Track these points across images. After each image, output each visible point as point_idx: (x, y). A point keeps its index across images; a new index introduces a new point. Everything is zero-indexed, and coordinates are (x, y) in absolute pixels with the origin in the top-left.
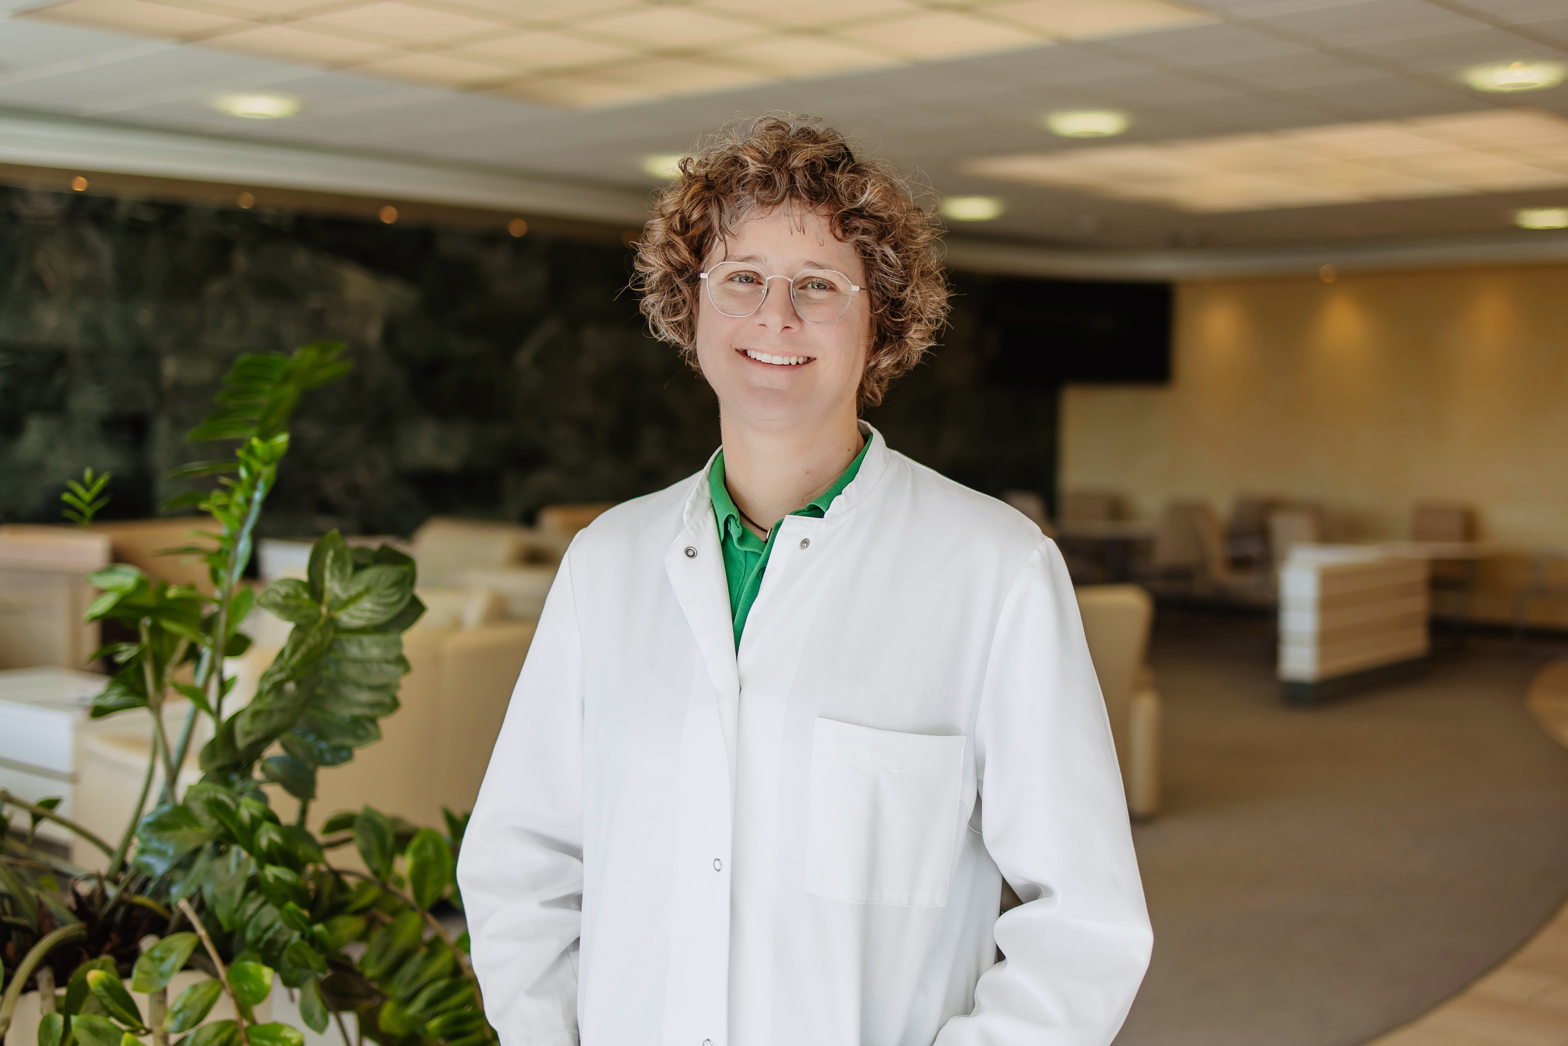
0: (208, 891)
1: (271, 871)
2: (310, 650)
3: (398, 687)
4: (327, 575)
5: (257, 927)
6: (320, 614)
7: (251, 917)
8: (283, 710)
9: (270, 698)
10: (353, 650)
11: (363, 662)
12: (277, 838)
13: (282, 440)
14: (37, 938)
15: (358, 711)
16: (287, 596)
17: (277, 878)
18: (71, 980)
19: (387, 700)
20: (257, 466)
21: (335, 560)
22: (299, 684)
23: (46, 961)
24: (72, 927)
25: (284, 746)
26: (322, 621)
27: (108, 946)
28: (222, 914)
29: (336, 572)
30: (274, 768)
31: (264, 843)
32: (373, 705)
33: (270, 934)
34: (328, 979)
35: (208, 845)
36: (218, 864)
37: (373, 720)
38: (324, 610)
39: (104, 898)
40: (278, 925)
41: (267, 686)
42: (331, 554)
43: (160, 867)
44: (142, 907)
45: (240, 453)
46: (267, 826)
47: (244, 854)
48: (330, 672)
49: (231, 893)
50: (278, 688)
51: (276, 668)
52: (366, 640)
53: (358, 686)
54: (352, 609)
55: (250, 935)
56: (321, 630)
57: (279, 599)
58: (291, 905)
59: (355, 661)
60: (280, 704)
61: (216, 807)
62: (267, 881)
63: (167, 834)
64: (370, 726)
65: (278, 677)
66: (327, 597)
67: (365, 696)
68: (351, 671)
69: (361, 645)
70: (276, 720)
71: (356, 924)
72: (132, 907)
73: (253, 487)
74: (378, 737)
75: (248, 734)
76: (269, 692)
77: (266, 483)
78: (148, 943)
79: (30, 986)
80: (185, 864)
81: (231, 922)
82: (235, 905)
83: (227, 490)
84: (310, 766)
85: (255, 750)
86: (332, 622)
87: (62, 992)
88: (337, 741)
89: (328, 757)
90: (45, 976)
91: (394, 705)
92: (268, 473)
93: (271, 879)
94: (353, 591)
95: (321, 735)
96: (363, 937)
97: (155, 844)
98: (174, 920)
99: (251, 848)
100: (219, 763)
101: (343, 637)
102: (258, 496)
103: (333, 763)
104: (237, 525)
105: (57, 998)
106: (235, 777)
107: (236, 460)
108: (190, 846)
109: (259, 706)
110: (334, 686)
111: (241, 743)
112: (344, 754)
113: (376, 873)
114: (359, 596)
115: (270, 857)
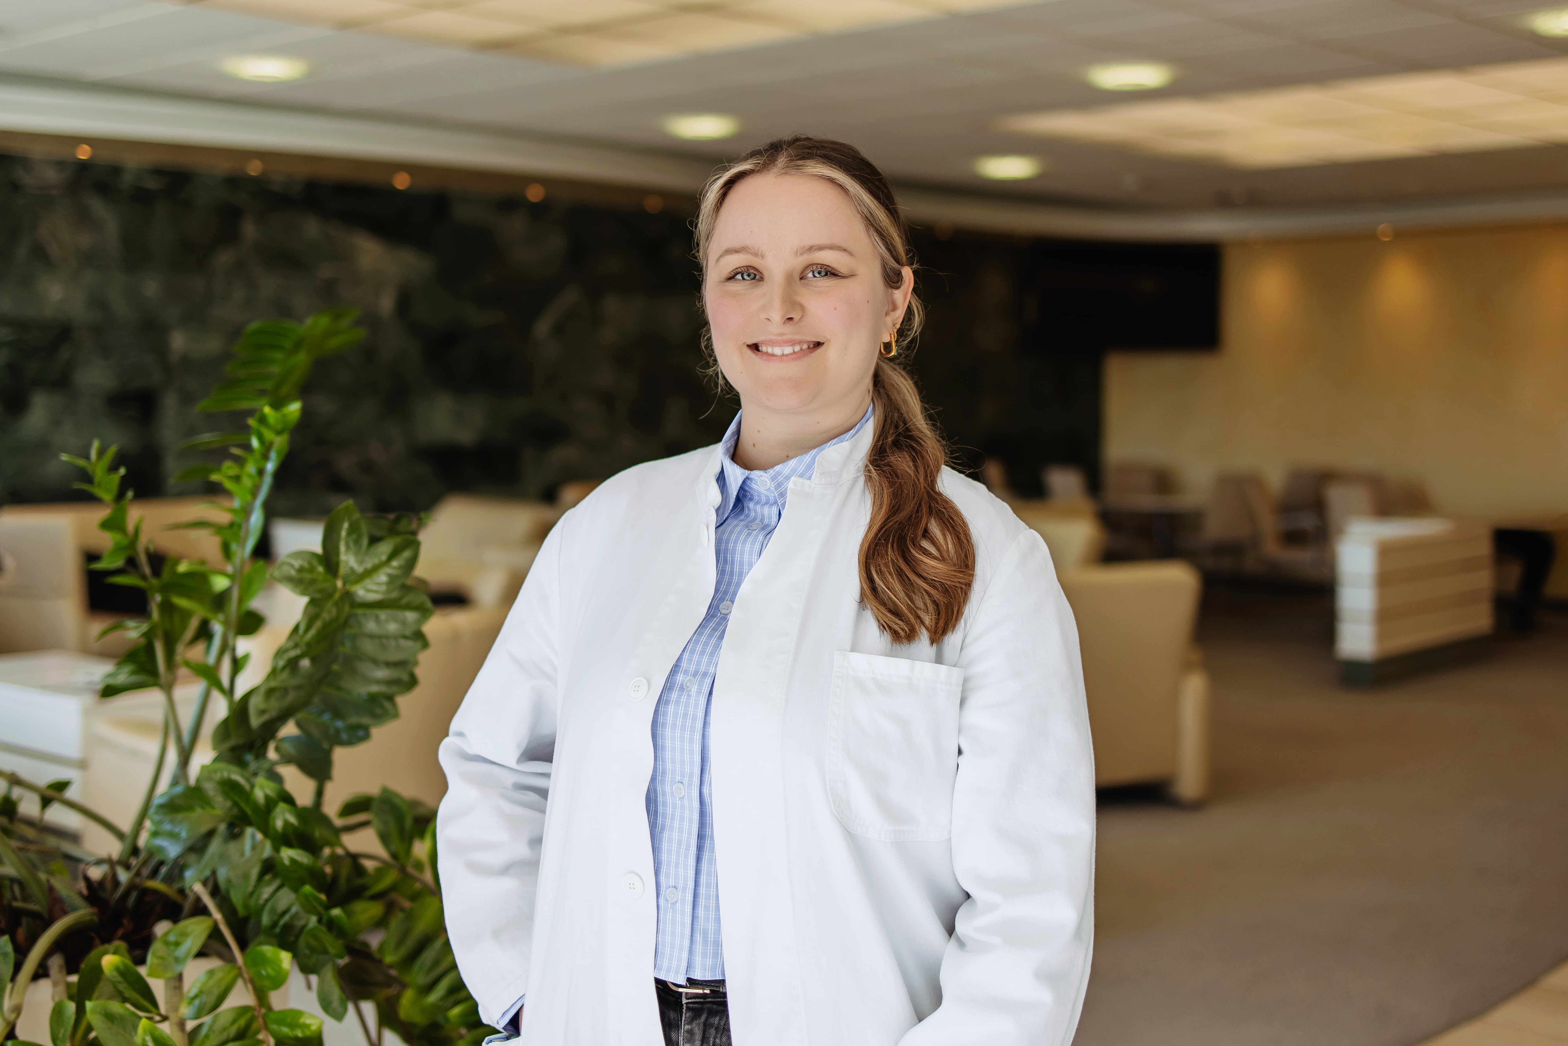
0: (222, 874)
1: (287, 854)
2: (326, 625)
3: (416, 663)
4: (342, 548)
5: (273, 911)
6: (335, 588)
7: (267, 901)
8: (298, 688)
9: (285, 675)
10: (371, 626)
11: (380, 638)
12: (292, 819)
13: (294, 408)
14: (47, 923)
15: (375, 689)
16: (301, 570)
17: (293, 861)
18: (83, 966)
19: (405, 677)
20: (269, 435)
21: (350, 532)
22: (313, 660)
23: (56, 947)
24: (82, 913)
25: (299, 725)
26: (337, 596)
27: (120, 932)
28: (237, 899)
29: (351, 544)
30: (288, 748)
31: (279, 824)
32: (389, 682)
33: (286, 918)
34: (346, 966)
35: (222, 827)
36: (233, 846)
37: (390, 698)
38: (339, 584)
39: (116, 883)
40: (294, 909)
41: (281, 663)
42: (346, 525)
43: (173, 850)
44: (155, 892)
45: (252, 422)
46: (282, 806)
47: (259, 836)
48: (345, 649)
49: (246, 876)
50: (293, 664)
51: (291, 644)
52: (383, 614)
53: (375, 662)
54: (369, 583)
55: (266, 920)
56: (336, 604)
57: (293, 573)
58: (307, 889)
59: (372, 636)
60: (294, 682)
61: (229, 787)
62: (283, 864)
63: (180, 816)
64: (387, 704)
65: (293, 653)
66: (342, 570)
67: (382, 673)
68: (368, 647)
69: (377, 619)
70: (291, 697)
71: (375, 910)
72: (145, 892)
73: (266, 457)
74: (396, 715)
75: (262, 712)
76: (284, 668)
77: (279, 453)
78: (161, 928)
79: (41, 973)
80: (198, 847)
81: (246, 906)
82: (250, 889)
83: (239, 461)
84: (326, 746)
85: (270, 729)
86: (348, 596)
87: (74, 978)
88: (354, 720)
89: (344, 736)
90: (56, 963)
91: (412, 682)
92: (280, 442)
93: (287, 862)
94: (369, 565)
95: (337, 714)
96: (381, 923)
97: (167, 827)
98: (188, 905)
99: (266, 829)
100: (232, 742)
101: (359, 611)
102: (270, 466)
103: (349, 743)
104: (249, 497)
105: (69, 985)
106: (249, 757)
107: (247, 429)
108: (204, 829)
109: (273, 684)
110: (350, 663)
111: (255, 721)
112: (361, 733)
113: (394, 856)
114: (375, 569)
115: (286, 839)
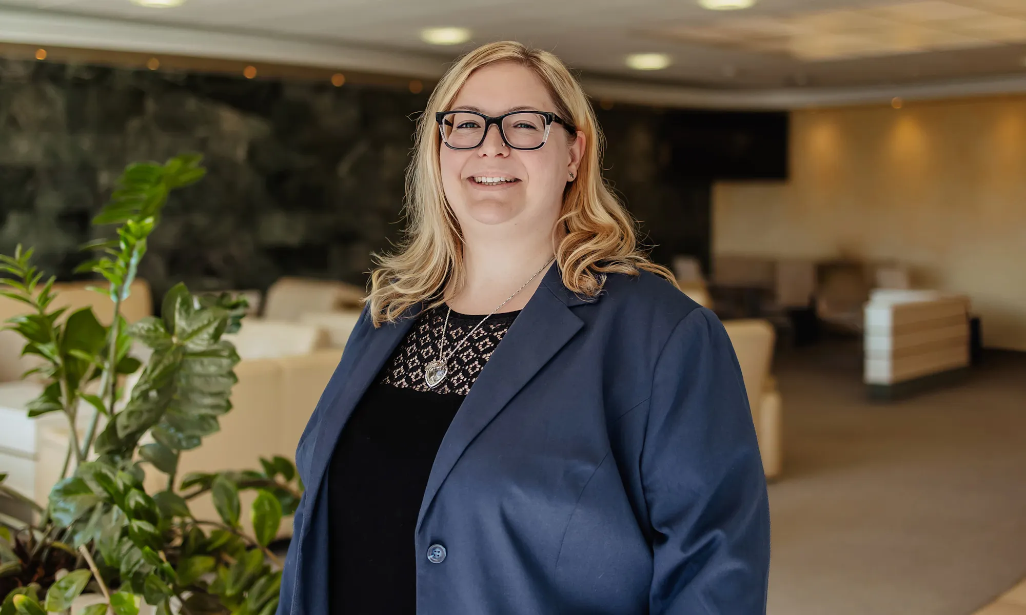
0: (97, 539)
1: (136, 524)
2: (166, 368)
3: (230, 393)
4: (177, 316)
5: (128, 562)
6: (172, 343)
7: (124, 555)
8: (150, 411)
9: (139, 402)
10: (198, 368)
11: (206, 377)
12: (141, 501)
13: (149, 222)
15: (204, 411)
16: (149, 330)
17: (140, 529)
18: (4, 602)
19: (223, 403)
20: (132, 240)
21: (182, 304)
22: (159, 391)
24: (12, 562)
25: (154, 435)
26: (173, 348)
27: (36, 577)
28: (104, 553)
29: (183, 313)
30: (148, 452)
31: (132, 504)
32: (214, 407)
33: (136, 568)
34: (190, 599)
35: (100, 505)
36: (105, 517)
37: (214, 418)
38: (175, 340)
39: (34, 541)
40: (142, 561)
41: (137, 394)
42: (179, 300)
43: (66, 521)
44: (59, 550)
45: (120, 231)
46: (134, 491)
47: (121, 511)
48: (182, 384)
49: (111, 539)
50: (144, 395)
51: (143, 381)
52: (206, 360)
53: (203, 393)
54: (195, 339)
55: (123, 568)
56: (174, 353)
57: (143, 332)
58: (147, 549)
59: (200, 376)
60: (146, 406)
61: (102, 479)
62: (133, 531)
63: (70, 498)
64: (212, 422)
65: (144, 387)
66: (177, 330)
67: (208, 401)
68: (197, 383)
69: (202, 364)
70: (145, 417)
71: (210, 562)
72: (53, 550)
73: (130, 255)
74: (218, 429)
75: (126, 427)
76: (138, 398)
77: (139, 252)
78: (61, 575)
80: (83, 520)
81: (111, 558)
82: (114, 547)
83: (113, 258)
84: (175, 451)
85: (132, 440)
86: (181, 348)
88: (190, 432)
89: (184, 444)
91: (229, 406)
92: (141, 245)
93: (136, 530)
94: (195, 327)
95: (179, 429)
96: (214, 569)
97: (61, 504)
98: (78, 560)
99: (123, 507)
100: (108, 448)
101: (190, 359)
102: (134, 261)
103: (188, 448)
104: (120, 282)
106: (118, 458)
107: (116, 237)
108: (87, 507)
109: (131, 408)
110: (186, 394)
111: (121, 434)
112: (195, 441)
113: (228, 522)
114: (200, 330)
115: (137, 513)
